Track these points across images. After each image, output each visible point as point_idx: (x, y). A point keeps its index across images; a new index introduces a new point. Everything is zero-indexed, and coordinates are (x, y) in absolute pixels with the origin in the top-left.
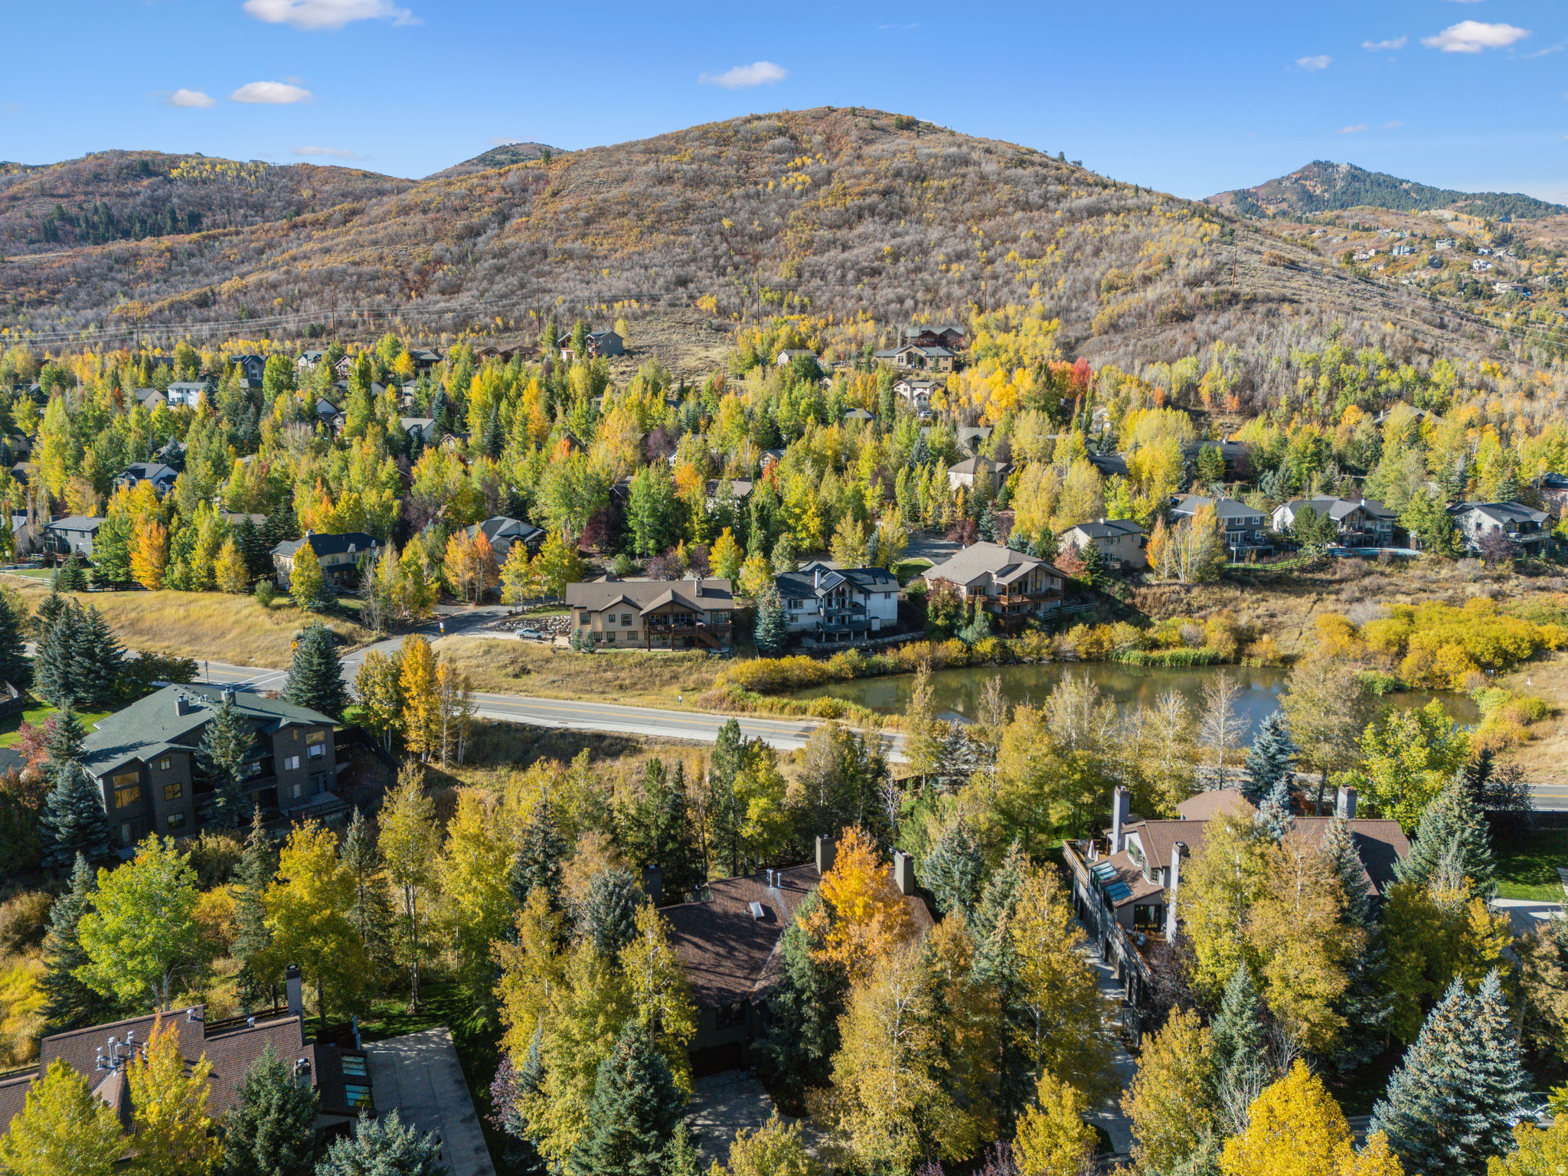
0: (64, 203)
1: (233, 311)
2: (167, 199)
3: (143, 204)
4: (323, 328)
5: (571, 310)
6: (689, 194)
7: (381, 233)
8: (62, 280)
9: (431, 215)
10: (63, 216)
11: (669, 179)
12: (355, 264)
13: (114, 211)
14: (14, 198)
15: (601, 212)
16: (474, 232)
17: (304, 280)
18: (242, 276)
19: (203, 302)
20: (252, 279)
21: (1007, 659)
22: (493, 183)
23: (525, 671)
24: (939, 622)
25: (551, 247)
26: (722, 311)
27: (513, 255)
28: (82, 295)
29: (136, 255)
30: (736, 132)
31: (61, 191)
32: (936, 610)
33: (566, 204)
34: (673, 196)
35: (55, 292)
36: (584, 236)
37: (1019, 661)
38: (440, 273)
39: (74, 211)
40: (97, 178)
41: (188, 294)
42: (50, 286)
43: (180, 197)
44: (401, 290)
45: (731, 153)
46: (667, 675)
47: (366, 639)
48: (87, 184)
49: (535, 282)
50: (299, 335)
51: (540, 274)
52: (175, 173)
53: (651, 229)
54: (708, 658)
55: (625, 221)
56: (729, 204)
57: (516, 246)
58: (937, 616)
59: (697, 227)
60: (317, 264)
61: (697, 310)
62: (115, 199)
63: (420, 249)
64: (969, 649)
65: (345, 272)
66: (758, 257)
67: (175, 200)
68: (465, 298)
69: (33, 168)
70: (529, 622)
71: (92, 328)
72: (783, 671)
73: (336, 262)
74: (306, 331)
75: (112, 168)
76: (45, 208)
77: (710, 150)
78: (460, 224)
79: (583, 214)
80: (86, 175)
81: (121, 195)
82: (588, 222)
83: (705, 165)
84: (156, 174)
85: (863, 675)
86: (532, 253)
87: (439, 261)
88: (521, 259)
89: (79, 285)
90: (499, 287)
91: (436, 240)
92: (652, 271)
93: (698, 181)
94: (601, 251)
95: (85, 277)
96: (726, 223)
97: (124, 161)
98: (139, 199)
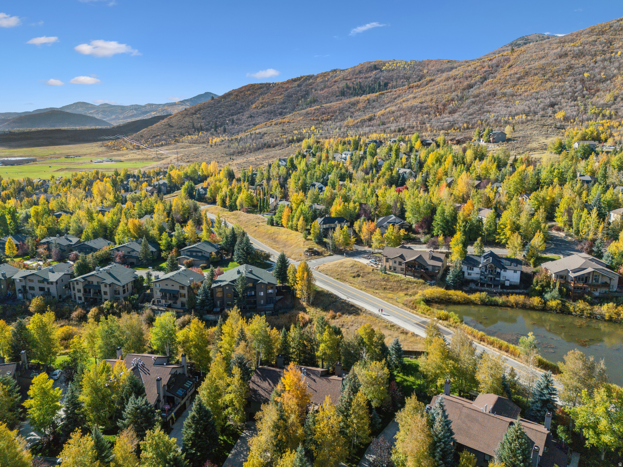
0: (348, 82)
1: (378, 122)
2: (379, 78)
3: (372, 81)
4: (403, 128)
5: (496, 120)
6: (573, 62)
7: (436, 89)
8: (335, 112)
9: (456, 80)
10: (348, 87)
11: (566, 55)
12: (422, 103)
13: (362, 84)
14: (335, 82)
15: (527, 74)
16: (470, 86)
17: (403, 110)
18: (385, 109)
19: (370, 119)
20: (387, 110)
21: (564, 311)
22: (486, 64)
23: (358, 276)
24: (537, 288)
25: (498, 92)
26: (566, 119)
27: (482, 96)
28: (339, 117)
29: (358, 102)
30: (611, 27)
31: (349, 78)
32: (537, 282)
33: (512, 71)
34: (563, 64)
35: (332, 116)
36: (515, 85)
37: (570, 313)
38: (451, 105)
39: (351, 85)
40: (360, 72)
41: (367, 117)
42: (331, 114)
43: (383, 77)
44: (434, 113)
45: (603, 39)
46: (404, 287)
47: (325, 255)
48: (356, 75)
49: (487, 107)
50: (395, 131)
51: (490, 104)
52: (384, 68)
53: (549, 80)
54: (424, 284)
55: (536, 77)
56: (592, 65)
57: (484, 92)
58: (537, 285)
59: (571, 78)
60: (409, 104)
61: (554, 118)
62: (364, 79)
63: (447, 96)
64: (545, 303)
65: (417, 106)
66: (598, 91)
67: (382, 78)
68: (456, 115)
69: (343, 70)
70: (376, 257)
71: (337, 130)
72: (449, 295)
73: (415, 103)
74: (397, 130)
75: (365, 69)
76: (342, 85)
77: (593, 38)
78: (466, 83)
79: (517, 76)
80: (357, 71)
81: (366, 78)
82: (519, 79)
83: (586, 47)
84: (378, 69)
85: (484, 303)
86: (490, 95)
87: (453, 100)
88: (484, 98)
89: (339, 113)
90: (471, 111)
91: (454, 91)
92: (539, 101)
93: (580, 55)
94: (520, 92)
95: (341, 111)
96: (586, 75)
97: (369, 65)
98: (371, 79)
